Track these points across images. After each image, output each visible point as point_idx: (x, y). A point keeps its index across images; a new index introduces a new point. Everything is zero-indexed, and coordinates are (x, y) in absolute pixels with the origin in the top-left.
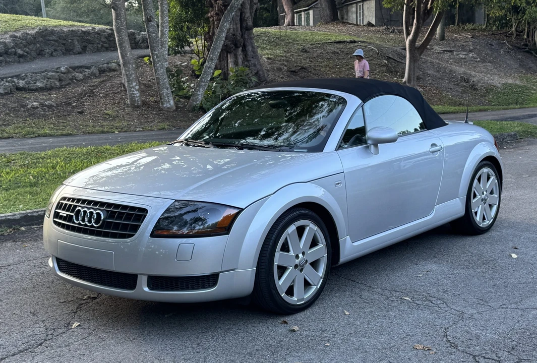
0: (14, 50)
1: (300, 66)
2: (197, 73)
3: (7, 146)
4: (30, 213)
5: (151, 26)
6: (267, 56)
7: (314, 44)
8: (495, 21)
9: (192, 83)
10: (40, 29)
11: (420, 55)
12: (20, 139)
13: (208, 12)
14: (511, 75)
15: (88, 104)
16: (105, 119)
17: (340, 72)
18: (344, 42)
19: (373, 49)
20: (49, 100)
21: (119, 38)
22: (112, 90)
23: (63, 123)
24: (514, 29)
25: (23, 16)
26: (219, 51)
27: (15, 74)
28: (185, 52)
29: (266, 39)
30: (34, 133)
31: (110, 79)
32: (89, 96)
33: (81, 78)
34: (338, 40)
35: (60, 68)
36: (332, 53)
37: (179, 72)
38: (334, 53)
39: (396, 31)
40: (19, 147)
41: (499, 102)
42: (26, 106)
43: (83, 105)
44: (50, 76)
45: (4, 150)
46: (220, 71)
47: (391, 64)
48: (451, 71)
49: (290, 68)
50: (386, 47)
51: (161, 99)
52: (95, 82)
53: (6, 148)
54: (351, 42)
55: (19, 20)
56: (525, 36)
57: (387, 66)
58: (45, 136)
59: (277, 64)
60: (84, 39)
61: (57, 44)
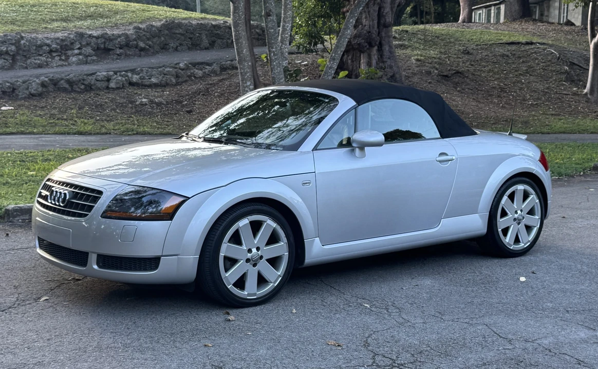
0: (135, 42)
1: (454, 70)
3: (98, 142)
5: (270, 21)
6: (416, 57)
7: (480, 45)
10: (167, 22)
13: (344, 7)
15: (200, 103)
17: (506, 78)
18: (519, 43)
19: (553, 53)
20: (161, 96)
21: (236, 33)
22: (230, 90)
23: (168, 121)
25: (154, 6)
26: (343, 49)
27: (130, 68)
28: (317, 51)
29: (422, 37)
30: (133, 130)
31: (230, 77)
32: (203, 95)
33: (200, 75)
34: (511, 41)
36: (500, 56)
37: (298, 73)
38: (503, 56)
42: (134, 102)
44: (167, 71)
45: (97, 145)
46: (346, 72)
47: (574, 71)
49: (442, 72)
50: (572, 51)
52: (214, 80)
53: (96, 143)
54: (527, 43)
55: (149, 11)
57: (568, 74)
58: (144, 134)
59: (427, 67)
60: (213, 33)
61: (183, 37)
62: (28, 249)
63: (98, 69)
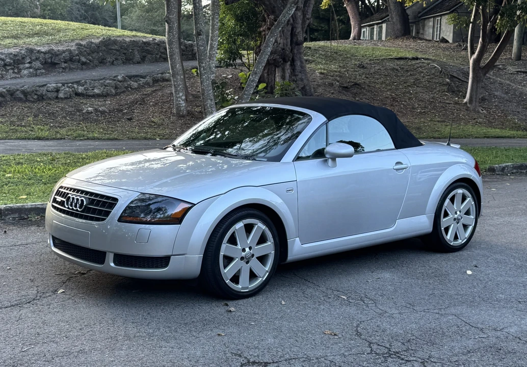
0: (78, 57)
1: (353, 82)
2: (243, 85)
3: (57, 146)
5: (201, 40)
6: (320, 71)
7: (373, 60)
9: (235, 96)
10: (104, 39)
11: (485, 75)
12: (69, 141)
13: (260, 27)
15: (137, 111)
16: (151, 126)
17: (397, 89)
18: (406, 58)
19: (436, 67)
20: (103, 106)
21: (170, 50)
22: (162, 100)
23: (112, 128)
25: (91, 25)
26: (264, 65)
27: (76, 80)
28: (236, 65)
29: (323, 53)
30: (84, 136)
31: (162, 88)
32: (140, 104)
33: (136, 86)
34: (399, 56)
35: (117, 76)
36: (391, 69)
37: (224, 85)
38: (393, 69)
40: (67, 148)
42: (82, 110)
43: (133, 112)
44: (107, 83)
46: (265, 85)
47: (454, 83)
48: (521, 93)
49: (342, 84)
50: (451, 65)
51: (205, 109)
52: (148, 91)
53: (55, 148)
54: (413, 59)
55: (87, 29)
57: (449, 85)
58: (94, 139)
59: (330, 79)
60: (144, 49)
61: (118, 53)
62: (29, 245)
63: (48, 82)
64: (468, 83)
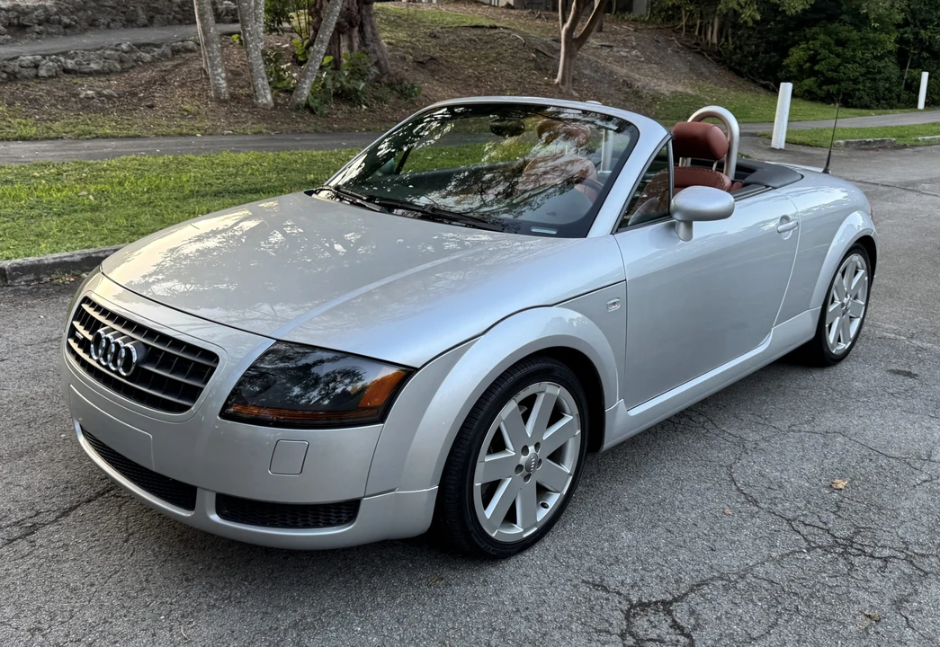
0: (57, 17)
1: (428, 56)
2: (300, 59)
4: (94, 253)
6: (387, 40)
7: (445, 28)
8: (660, 12)
9: (293, 72)
11: (578, 49)
12: (71, 141)
14: (680, 81)
15: (159, 95)
16: (183, 117)
17: (478, 66)
18: (483, 27)
19: (518, 38)
20: (108, 87)
21: (199, 7)
22: (190, 78)
23: (128, 120)
24: (684, 23)
27: (61, 51)
28: (283, 30)
29: (385, 17)
30: (90, 133)
31: (186, 62)
33: (149, 59)
34: (474, 23)
35: (120, 44)
36: (467, 40)
37: (278, 57)
38: (470, 40)
39: (543, 16)
40: (72, 153)
41: (667, 115)
42: (79, 95)
43: (153, 96)
44: (109, 55)
45: (52, 156)
46: (332, 57)
47: (540, 59)
48: (611, 72)
49: (416, 58)
50: (533, 37)
51: (255, 92)
52: (167, 66)
54: (491, 27)
56: (697, 33)
57: (536, 62)
58: (106, 137)
59: (400, 51)
61: (114, 11)
63: (21, 53)
64: (559, 60)
